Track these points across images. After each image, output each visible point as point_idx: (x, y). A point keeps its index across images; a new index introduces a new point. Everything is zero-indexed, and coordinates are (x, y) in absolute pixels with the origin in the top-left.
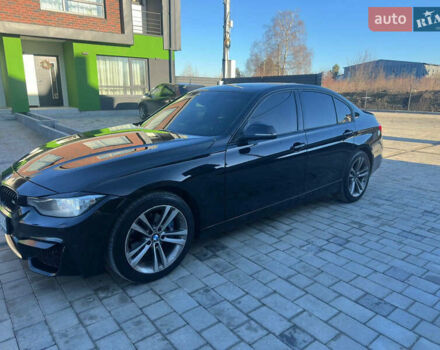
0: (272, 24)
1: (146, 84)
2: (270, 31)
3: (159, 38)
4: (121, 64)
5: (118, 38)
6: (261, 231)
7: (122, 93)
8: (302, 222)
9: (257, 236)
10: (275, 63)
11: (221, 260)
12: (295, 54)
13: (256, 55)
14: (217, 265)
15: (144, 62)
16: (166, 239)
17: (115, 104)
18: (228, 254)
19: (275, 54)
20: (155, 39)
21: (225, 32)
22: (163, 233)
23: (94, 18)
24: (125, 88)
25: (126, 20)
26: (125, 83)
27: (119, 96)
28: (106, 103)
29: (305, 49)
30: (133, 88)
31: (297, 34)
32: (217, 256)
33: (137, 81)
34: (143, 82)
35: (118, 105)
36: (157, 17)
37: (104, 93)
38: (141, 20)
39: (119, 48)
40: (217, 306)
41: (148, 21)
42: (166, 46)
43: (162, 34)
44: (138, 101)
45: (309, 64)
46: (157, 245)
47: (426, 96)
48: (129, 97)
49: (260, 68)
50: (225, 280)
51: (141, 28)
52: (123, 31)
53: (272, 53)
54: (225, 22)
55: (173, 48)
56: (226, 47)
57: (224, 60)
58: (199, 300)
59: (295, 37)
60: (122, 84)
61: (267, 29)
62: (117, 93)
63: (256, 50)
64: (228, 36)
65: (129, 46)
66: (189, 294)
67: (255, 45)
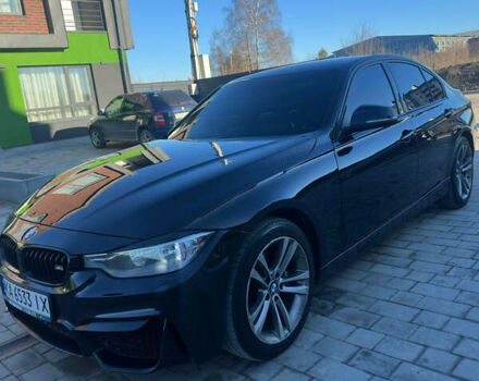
0: (233, 6)
1: (92, 100)
2: (232, 14)
3: (103, 35)
4: (52, 75)
5: (44, 40)
6: (375, 262)
7: (59, 116)
8: (420, 242)
9: (374, 269)
10: (244, 57)
11: (351, 309)
12: (269, 41)
13: (218, 49)
14: (352, 318)
15: (85, 70)
16: (286, 289)
17: (53, 133)
18: (355, 300)
19: (243, 44)
20: (96, 38)
21: (188, 18)
22: (281, 280)
23: (7, 16)
24: (62, 108)
25: (53, 14)
26: (61, 101)
27: (57, 120)
28: (40, 133)
29: (282, 33)
30: (74, 107)
31: (269, 15)
32: (343, 306)
33: (79, 98)
34: (87, 97)
35: (58, 133)
36: (96, 6)
37: (34, 119)
38: (71, 12)
39: (49, 53)
40: (398, 372)
41: (81, 13)
42: (114, 45)
43: (106, 29)
44: (86, 124)
45: (289, 52)
46: (276, 298)
47: (453, 72)
48: (70, 121)
49: (227, 63)
50: (381, 336)
51: (73, 24)
52: (51, 30)
53: (239, 44)
54: (187, 6)
55: (123, 46)
56: (192, 37)
57: (193, 56)
58: (366, 368)
59: (266, 19)
60: (57, 105)
61: (227, 13)
62: (52, 117)
63: (218, 43)
64: (193, 24)
65: (61, 50)
66: (346, 363)
67: (216, 35)
